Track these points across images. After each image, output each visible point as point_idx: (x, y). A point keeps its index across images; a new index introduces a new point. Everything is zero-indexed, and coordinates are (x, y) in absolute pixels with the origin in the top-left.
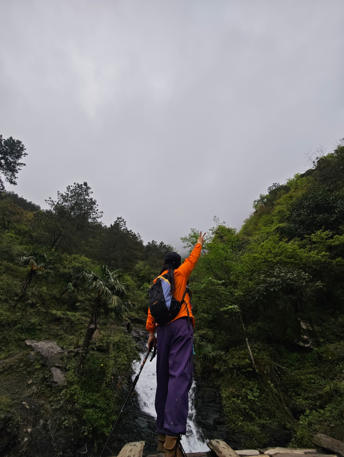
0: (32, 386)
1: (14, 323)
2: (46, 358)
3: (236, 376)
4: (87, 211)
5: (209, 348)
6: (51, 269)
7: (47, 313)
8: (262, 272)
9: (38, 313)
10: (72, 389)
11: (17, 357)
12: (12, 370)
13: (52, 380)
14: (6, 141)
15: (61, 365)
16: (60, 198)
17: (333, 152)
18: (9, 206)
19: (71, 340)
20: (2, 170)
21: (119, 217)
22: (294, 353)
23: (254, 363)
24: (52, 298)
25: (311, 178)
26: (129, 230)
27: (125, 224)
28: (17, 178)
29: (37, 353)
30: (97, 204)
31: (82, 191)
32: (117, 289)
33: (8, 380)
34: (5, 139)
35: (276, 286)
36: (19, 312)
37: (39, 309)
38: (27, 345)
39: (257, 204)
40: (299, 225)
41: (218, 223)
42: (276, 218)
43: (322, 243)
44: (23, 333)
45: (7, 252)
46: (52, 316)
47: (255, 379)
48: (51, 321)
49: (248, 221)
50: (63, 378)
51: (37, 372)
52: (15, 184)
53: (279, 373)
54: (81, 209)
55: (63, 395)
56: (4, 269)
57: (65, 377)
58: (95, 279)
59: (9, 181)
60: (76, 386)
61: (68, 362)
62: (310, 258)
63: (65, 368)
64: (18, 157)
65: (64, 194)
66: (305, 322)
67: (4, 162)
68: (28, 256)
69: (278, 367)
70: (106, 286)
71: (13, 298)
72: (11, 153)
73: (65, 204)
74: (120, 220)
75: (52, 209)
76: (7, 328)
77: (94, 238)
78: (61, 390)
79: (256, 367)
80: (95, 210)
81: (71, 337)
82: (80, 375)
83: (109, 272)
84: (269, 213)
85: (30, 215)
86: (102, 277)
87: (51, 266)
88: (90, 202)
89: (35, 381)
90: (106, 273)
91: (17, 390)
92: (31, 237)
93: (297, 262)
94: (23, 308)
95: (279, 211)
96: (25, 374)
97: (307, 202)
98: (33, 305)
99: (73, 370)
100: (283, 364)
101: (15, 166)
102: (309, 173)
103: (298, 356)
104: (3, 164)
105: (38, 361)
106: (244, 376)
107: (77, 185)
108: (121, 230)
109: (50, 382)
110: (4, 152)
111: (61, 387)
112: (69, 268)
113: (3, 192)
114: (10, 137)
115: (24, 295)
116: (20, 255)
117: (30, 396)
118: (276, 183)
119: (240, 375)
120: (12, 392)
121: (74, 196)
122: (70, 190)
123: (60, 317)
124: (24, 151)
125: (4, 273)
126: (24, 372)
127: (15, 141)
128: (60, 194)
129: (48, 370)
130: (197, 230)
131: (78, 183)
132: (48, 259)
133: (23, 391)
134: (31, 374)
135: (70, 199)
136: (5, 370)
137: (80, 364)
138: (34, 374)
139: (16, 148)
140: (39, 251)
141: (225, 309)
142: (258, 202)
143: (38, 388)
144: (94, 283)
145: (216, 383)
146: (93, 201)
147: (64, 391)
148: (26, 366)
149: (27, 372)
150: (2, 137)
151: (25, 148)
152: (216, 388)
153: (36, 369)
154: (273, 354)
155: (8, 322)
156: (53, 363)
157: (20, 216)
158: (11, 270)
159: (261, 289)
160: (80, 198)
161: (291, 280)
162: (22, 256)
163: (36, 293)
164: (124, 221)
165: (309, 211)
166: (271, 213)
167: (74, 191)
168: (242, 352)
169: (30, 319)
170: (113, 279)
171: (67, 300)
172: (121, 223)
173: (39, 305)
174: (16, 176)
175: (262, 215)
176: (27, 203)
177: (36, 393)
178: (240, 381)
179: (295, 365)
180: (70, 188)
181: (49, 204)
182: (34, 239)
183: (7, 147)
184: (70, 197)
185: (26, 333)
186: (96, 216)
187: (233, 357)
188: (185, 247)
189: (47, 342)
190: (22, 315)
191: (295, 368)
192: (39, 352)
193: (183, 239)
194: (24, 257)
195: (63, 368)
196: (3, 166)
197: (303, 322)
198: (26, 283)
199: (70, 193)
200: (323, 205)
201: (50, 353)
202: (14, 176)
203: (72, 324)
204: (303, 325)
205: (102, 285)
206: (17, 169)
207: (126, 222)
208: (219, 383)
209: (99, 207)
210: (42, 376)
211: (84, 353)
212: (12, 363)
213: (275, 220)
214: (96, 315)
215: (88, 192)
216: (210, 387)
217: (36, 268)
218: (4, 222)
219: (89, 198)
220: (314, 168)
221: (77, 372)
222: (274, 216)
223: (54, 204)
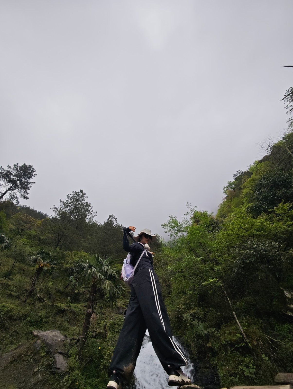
0: (38, 374)
1: (24, 316)
2: (51, 345)
3: (231, 353)
4: (84, 213)
5: (201, 326)
6: (55, 264)
7: (52, 306)
8: (237, 246)
9: (45, 307)
10: (74, 374)
11: (26, 346)
12: (21, 359)
13: (55, 367)
14: (21, 167)
15: (63, 351)
16: (62, 205)
17: (282, 139)
18: (23, 217)
19: (74, 330)
20: (18, 189)
21: (111, 215)
22: (284, 324)
23: (245, 337)
24: (57, 292)
25: (267, 162)
26: (120, 225)
27: (116, 220)
28: (29, 193)
29: (43, 341)
30: (91, 206)
31: (79, 197)
32: (110, 275)
33: (16, 369)
34: (20, 166)
35: (251, 258)
36: (28, 306)
37: (46, 303)
38: (34, 335)
39: (227, 189)
40: (263, 202)
41: (190, 208)
42: (245, 200)
43: (285, 214)
44: (31, 326)
45: (20, 254)
46: (57, 309)
47: (250, 354)
48: (57, 314)
49: (222, 206)
50: (65, 364)
51: (42, 359)
52: (27, 198)
53: (274, 346)
54: (78, 212)
55: (66, 381)
56: (18, 270)
57: (67, 363)
58: (90, 267)
59: (23, 197)
60: (77, 372)
61: (70, 349)
62: (277, 229)
63: (67, 354)
64: (30, 178)
65: (65, 201)
66: (289, 291)
67: (19, 183)
68: (37, 255)
69: (272, 341)
70: (100, 272)
71: (23, 295)
72: (24, 176)
73: (66, 209)
74: (111, 217)
75: (56, 215)
76: (18, 321)
77: (91, 235)
78: (63, 376)
79: (248, 341)
80: (90, 211)
81: (74, 328)
82: (81, 360)
83: (102, 260)
84: (238, 196)
85: (39, 222)
86: (97, 265)
87: (55, 261)
88: (86, 206)
89: (41, 368)
90: (99, 261)
91: (23, 379)
92: (39, 239)
93: (266, 233)
94: (33, 302)
95: (247, 193)
96: (32, 362)
97: (265, 182)
98: (40, 300)
99: (74, 356)
100: (276, 336)
101: (27, 184)
102: (266, 159)
103: (290, 327)
104: (18, 184)
105: (44, 349)
106: (238, 353)
107: (75, 193)
108: (113, 226)
109: (53, 368)
110: (19, 175)
111: (64, 373)
112: (71, 263)
113: (19, 206)
114: (24, 163)
115: (33, 290)
116: (30, 255)
117: (35, 385)
118: (239, 171)
119: (234, 351)
120: (20, 381)
121: (73, 202)
122: (69, 198)
123: (64, 309)
124: (34, 172)
125: (18, 273)
126: (31, 360)
127: (28, 166)
128: (62, 202)
129: (52, 357)
130: (174, 216)
131: (76, 192)
132: (53, 255)
133: (29, 379)
134: (37, 362)
135: (70, 205)
136: (15, 360)
137: (80, 350)
138: (40, 362)
139: (28, 171)
140: (46, 250)
141: (207, 283)
142: (227, 188)
143: (43, 375)
144: (89, 270)
145: (212, 363)
146: (88, 204)
147: (66, 378)
148: (32, 354)
149: (34, 360)
150: (18, 165)
151: (35, 170)
152: (213, 368)
153: (42, 357)
154: (263, 327)
155: (19, 316)
156: (57, 349)
157: (31, 224)
158: (23, 271)
159: (238, 262)
160: (78, 203)
161: (264, 250)
162: (31, 255)
163: (44, 288)
164: (115, 218)
165: (268, 189)
166: (240, 196)
167: (73, 198)
168: (233, 327)
169: (38, 312)
170: (106, 265)
171: (70, 293)
172: (113, 220)
173: (46, 299)
174: (28, 192)
175: (233, 199)
176: (36, 213)
177: (42, 381)
178: (235, 358)
179: (288, 337)
180: (70, 196)
181: (54, 211)
182: (42, 241)
183: (21, 172)
184: (70, 203)
185: (34, 326)
186: (91, 216)
187: (224, 332)
188: (166, 232)
189: (52, 331)
190: (31, 309)
191: (289, 339)
192: (44, 340)
193: (163, 225)
194: (33, 256)
195: (65, 354)
196: (18, 186)
197: (286, 291)
198: (34, 279)
199: (69, 200)
200: (280, 182)
201: (54, 340)
202: (27, 192)
203: (75, 315)
204: (287, 294)
205: (96, 271)
206: (29, 187)
207: (116, 218)
208: (215, 363)
209: (93, 209)
210: (47, 363)
211: (83, 338)
212: (22, 352)
213: (244, 201)
214: (92, 300)
215: (84, 197)
216: (208, 368)
217: (42, 265)
218: (19, 230)
219: (85, 202)
220: (269, 154)
221: (79, 358)
222: (243, 198)
223: (57, 210)
